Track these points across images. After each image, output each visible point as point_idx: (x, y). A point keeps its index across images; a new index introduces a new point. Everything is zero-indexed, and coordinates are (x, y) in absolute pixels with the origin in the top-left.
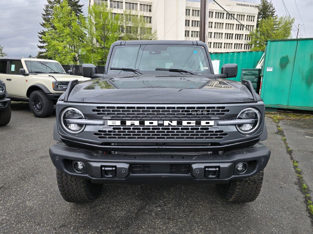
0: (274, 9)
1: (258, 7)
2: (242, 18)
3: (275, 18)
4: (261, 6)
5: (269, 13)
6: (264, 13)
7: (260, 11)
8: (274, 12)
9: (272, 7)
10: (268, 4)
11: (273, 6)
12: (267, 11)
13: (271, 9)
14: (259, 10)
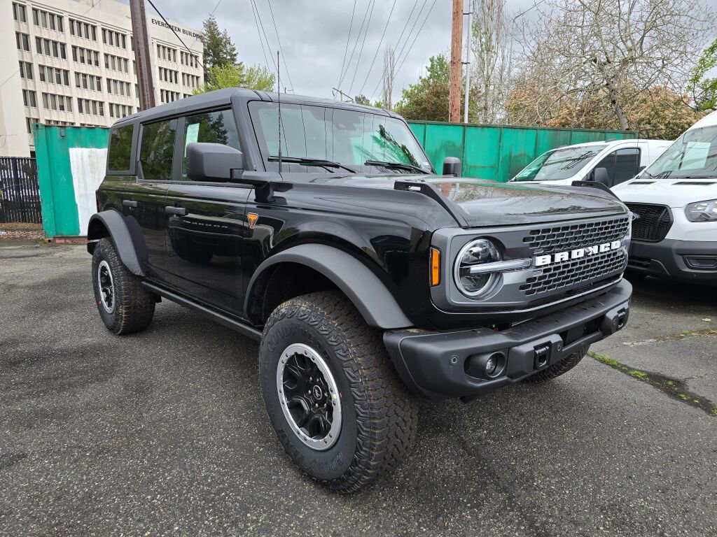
0: (234, 49)
1: (200, 37)
2: (169, 55)
3: (238, 67)
4: (206, 37)
5: (225, 56)
6: (216, 54)
7: (206, 48)
8: (235, 55)
9: (229, 43)
10: (221, 36)
11: (232, 43)
12: (222, 51)
13: (228, 47)
14: (204, 45)
